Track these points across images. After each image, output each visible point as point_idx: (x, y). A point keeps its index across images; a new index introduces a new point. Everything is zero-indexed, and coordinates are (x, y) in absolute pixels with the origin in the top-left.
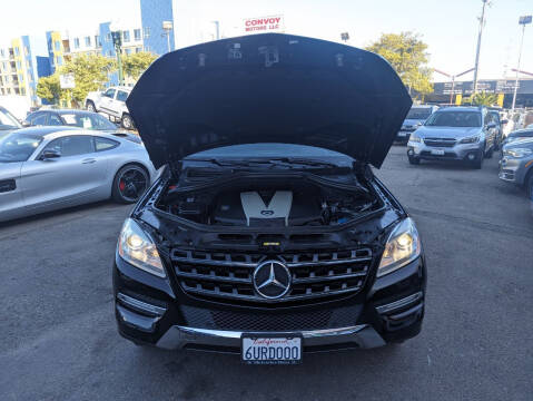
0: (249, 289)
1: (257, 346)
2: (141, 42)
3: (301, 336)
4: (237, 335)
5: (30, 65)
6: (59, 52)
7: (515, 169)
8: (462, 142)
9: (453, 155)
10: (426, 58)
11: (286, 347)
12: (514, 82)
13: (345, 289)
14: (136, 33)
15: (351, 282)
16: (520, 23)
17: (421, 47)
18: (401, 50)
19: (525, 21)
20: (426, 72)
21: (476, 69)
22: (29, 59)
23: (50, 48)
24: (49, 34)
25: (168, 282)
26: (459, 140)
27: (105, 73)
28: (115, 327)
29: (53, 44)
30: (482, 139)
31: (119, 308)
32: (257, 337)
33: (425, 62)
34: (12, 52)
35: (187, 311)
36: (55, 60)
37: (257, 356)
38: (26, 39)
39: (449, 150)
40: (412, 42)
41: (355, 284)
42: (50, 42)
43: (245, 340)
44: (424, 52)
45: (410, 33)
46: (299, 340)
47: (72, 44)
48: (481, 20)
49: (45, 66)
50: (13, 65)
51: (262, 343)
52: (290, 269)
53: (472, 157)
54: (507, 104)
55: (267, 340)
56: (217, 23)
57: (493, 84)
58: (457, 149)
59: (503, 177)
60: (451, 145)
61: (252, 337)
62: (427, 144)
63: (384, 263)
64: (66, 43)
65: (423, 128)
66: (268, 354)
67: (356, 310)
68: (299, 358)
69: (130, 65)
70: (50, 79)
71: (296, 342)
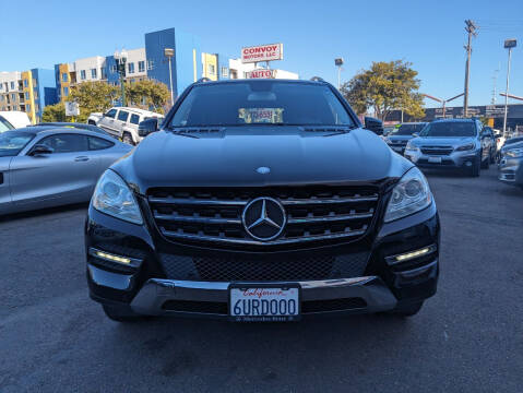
0: (238, 231)
1: (247, 298)
2: (145, 73)
3: (299, 287)
4: (224, 286)
5: (38, 95)
6: (66, 83)
7: (515, 168)
8: (459, 150)
9: (450, 162)
10: (417, 84)
11: (281, 299)
12: (503, 106)
13: (348, 233)
14: (141, 65)
15: (355, 224)
16: (506, 47)
17: (412, 74)
18: (392, 77)
19: (511, 45)
20: (418, 98)
21: (465, 94)
22: (36, 90)
23: (58, 78)
24: (57, 67)
25: (145, 228)
26: (456, 147)
27: (108, 100)
28: (86, 292)
29: (61, 77)
30: (478, 147)
31: (90, 267)
32: (247, 287)
33: (416, 87)
34: (21, 84)
35: (167, 260)
36: (62, 90)
37: (247, 311)
38: (35, 72)
39: (445, 157)
40: (402, 70)
41: (360, 227)
42: (58, 74)
43: (233, 291)
44: (414, 78)
45: (400, 62)
46: (296, 290)
47: (79, 75)
48: (468, 48)
49: (52, 96)
50: (22, 96)
51: (253, 294)
52: (285, 206)
53: (469, 164)
54: (498, 124)
55: (259, 291)
56: (217, 55)
57: (483, 109)
58: (454, 156)
59: (503, 178)
60: (448, 152)
61: (240, 287)
62: (424, 152)
63: (392, 208)
64: (73, 75)
65: (419, 139)
66: (260, 308)
67: (363, 258)
68: (297, 313)
69: (133, 92)
70: (56, 107)
71: (293, 294)
